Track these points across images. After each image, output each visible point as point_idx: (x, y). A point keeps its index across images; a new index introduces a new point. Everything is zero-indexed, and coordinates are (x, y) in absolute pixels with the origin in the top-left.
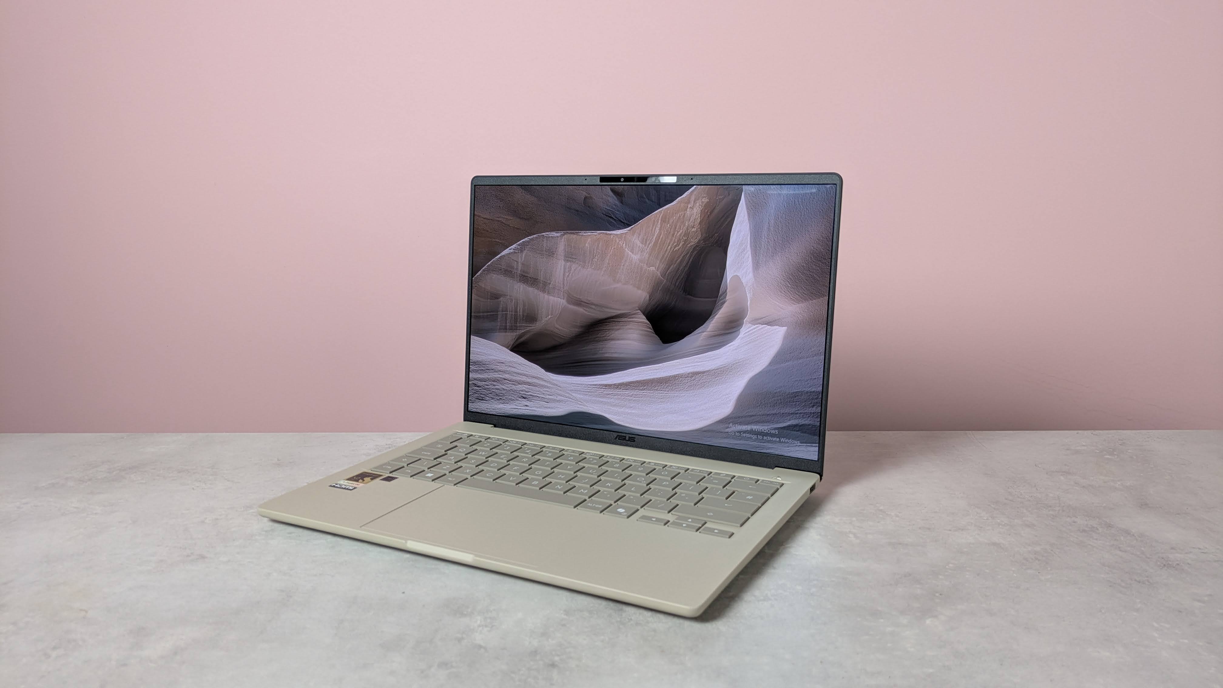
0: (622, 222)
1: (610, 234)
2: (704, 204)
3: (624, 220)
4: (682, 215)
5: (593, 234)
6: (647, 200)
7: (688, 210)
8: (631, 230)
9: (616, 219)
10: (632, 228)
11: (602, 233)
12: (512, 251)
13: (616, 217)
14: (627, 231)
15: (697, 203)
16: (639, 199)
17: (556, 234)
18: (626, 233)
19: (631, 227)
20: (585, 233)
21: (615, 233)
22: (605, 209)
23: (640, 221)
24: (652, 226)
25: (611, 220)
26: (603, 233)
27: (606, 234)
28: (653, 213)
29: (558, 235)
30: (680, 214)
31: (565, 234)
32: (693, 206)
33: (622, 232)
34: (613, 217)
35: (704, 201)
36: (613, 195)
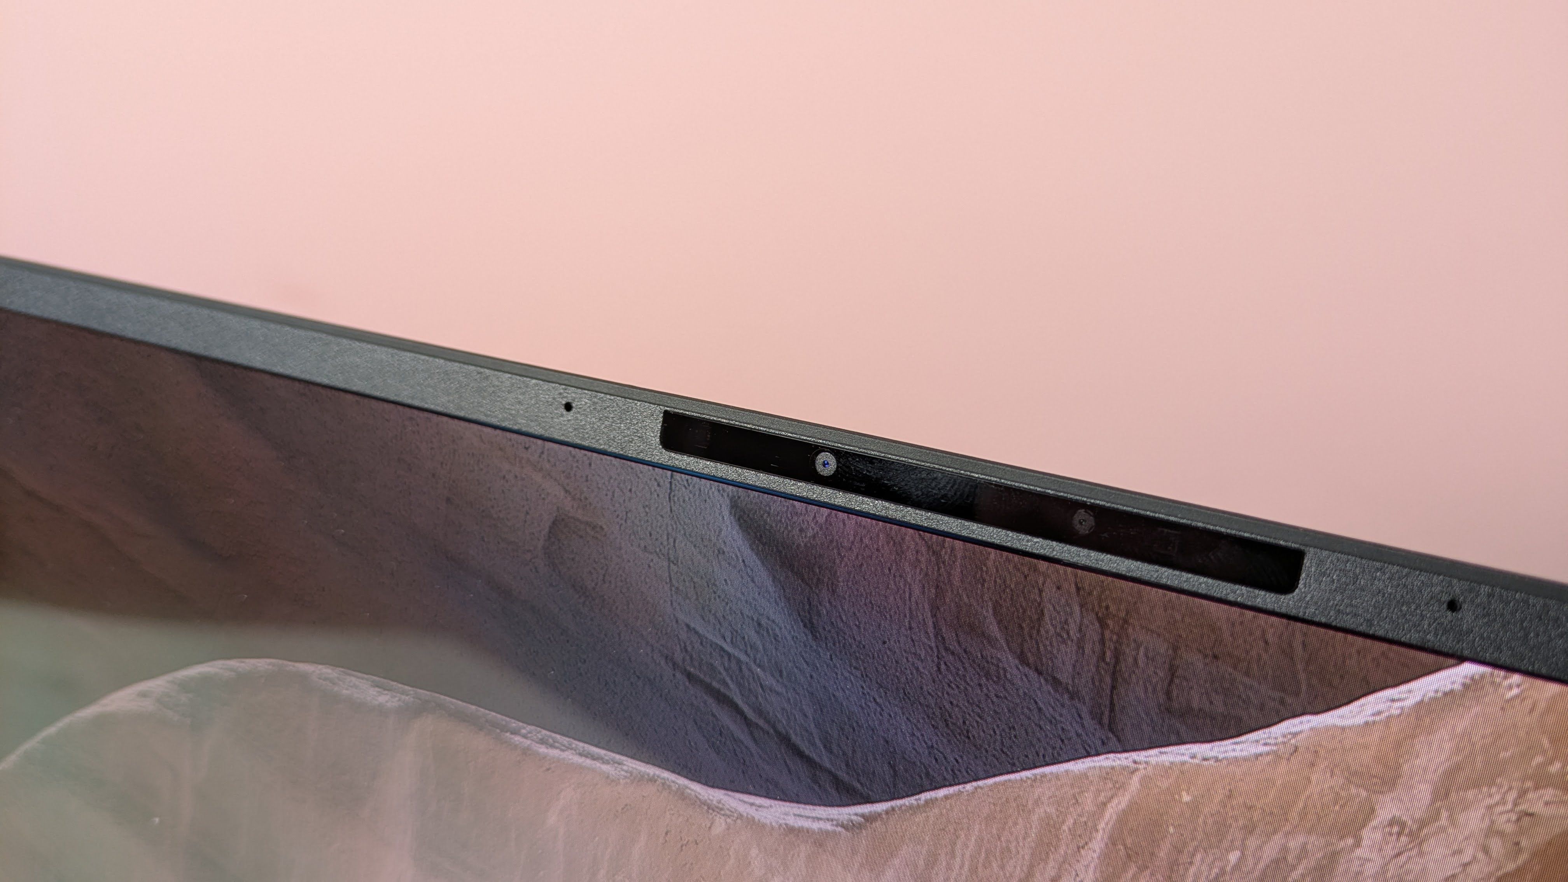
0: (800, 754)
1: (711, 808)
2: (1540, 836)
3: (814, 744)
4: (1303, 852)
5: (598, 765)
6: (1009, 661)
7: (1370, 835)
8: (860, 826)
9: (761, 722)
10: (869, 818)
11: (652, 780)
12: (148, 705)
13: (760, 712)
14: (828, 827)
15: (1466, 806)
16: (949, 635)
17: (373, 691)
18: (820, 840)
19: (866, 809)
20: (542, 742)
21: (742, 809)
22: (683, 635)
23: (941, 793)
24: (1026, 853)
25: (726, 718)
26: (665, 785)
27: (682, 795)
28: (1047, 770)
29: (385, 699)
30: (1294, 844)
31: (419, 710)
32: (1423, 824)
33: (792, 821)
34: (740, 703)
35: (1538, 808)
36: (747, 552)
